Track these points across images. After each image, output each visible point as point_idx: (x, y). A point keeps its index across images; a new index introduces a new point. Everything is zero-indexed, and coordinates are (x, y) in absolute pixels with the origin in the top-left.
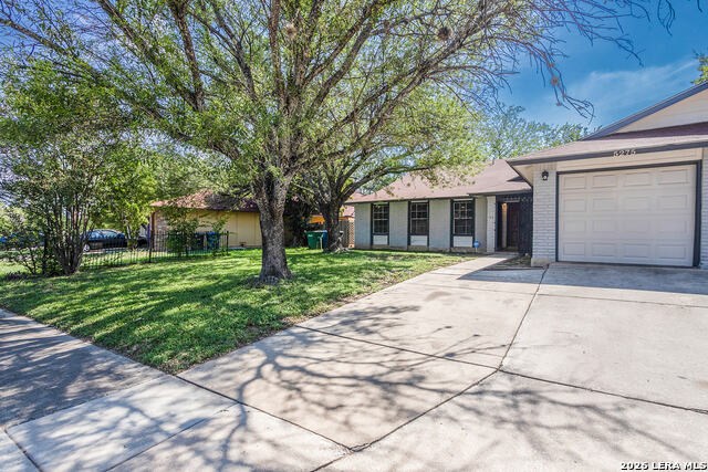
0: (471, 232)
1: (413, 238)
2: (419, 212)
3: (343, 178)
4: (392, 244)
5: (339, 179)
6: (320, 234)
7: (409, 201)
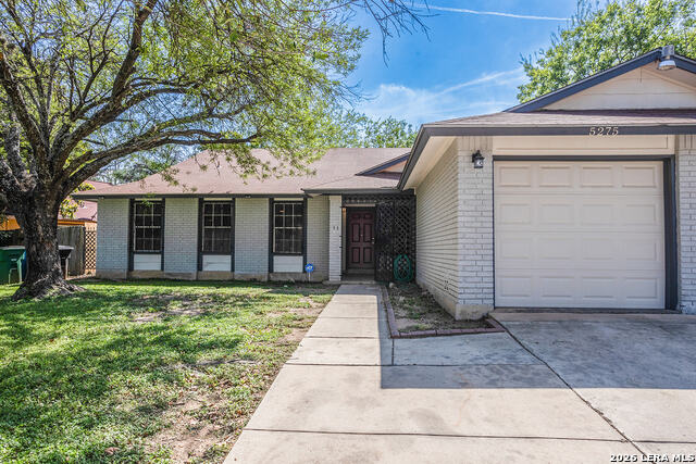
0: (301, 249)
1: (207, 259)
2: (217, 216)
3: (68, 141)
4: (169, 269)
5: (59, 143)
6: (17, 254)
7: (201, 198)
